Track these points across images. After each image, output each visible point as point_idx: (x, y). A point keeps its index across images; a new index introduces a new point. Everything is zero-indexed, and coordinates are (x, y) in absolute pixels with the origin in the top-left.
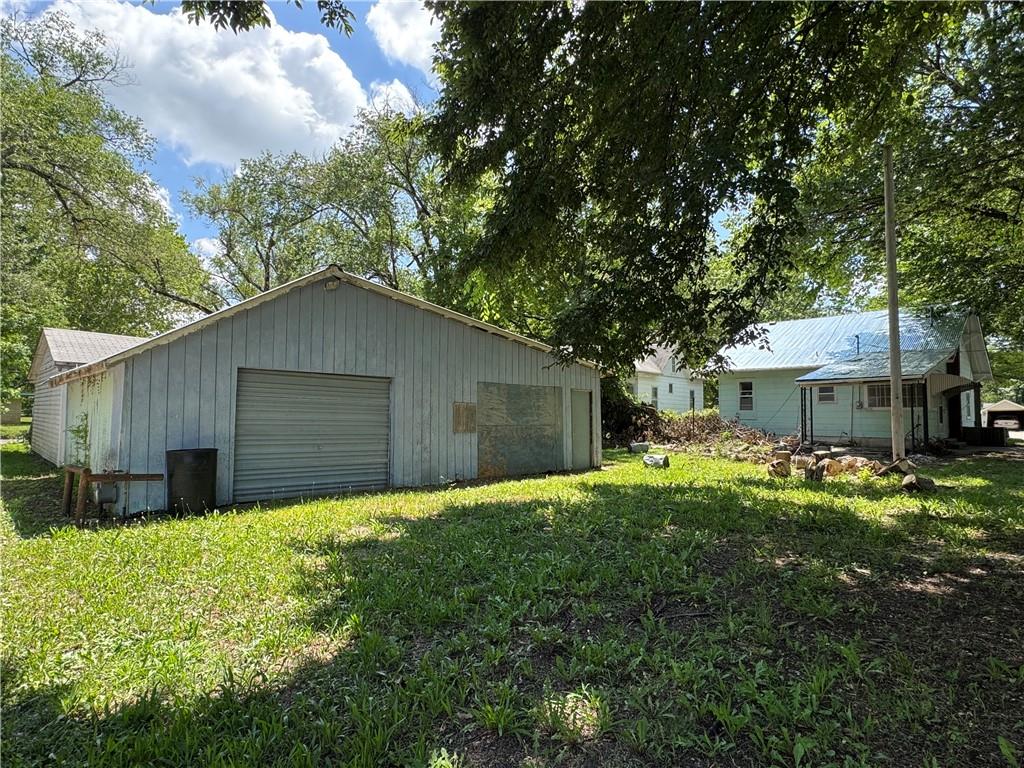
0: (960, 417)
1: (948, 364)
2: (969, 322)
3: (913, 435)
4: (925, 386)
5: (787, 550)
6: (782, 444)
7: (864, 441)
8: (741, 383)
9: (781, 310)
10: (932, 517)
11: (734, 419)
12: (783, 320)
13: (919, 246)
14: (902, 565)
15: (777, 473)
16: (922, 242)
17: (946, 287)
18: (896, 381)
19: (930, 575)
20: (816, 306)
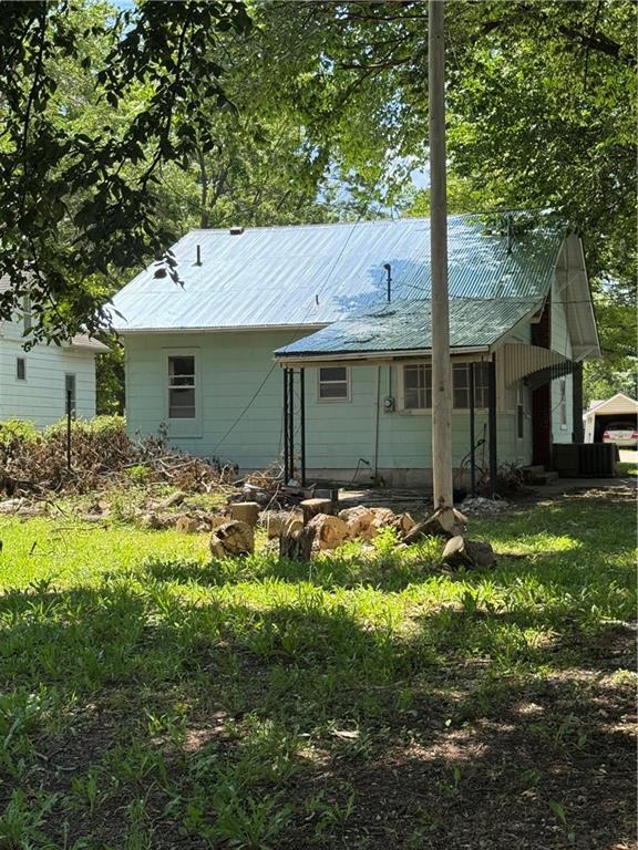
0: (549, 425)
1: (533, 326)
2: (566, 246)
3: (473, 461)
4: (492, 366)
5: (217, 710)
6: (248, 487)
7: (396, 476)
8: (171, 359)
9: (257, 203)
10: (481, 615)
11: (157, 437)
12: (258, 225)
13: (494, 93)
14: (415, 713)
15: (227, 549)
16: (497, 86)
17: (534, 179)
18: (440, 357)
19: (457, 726)
20: (320, 199)
